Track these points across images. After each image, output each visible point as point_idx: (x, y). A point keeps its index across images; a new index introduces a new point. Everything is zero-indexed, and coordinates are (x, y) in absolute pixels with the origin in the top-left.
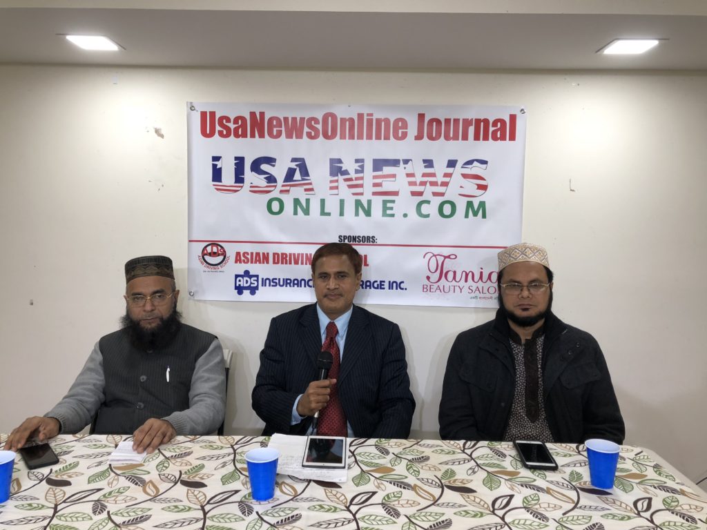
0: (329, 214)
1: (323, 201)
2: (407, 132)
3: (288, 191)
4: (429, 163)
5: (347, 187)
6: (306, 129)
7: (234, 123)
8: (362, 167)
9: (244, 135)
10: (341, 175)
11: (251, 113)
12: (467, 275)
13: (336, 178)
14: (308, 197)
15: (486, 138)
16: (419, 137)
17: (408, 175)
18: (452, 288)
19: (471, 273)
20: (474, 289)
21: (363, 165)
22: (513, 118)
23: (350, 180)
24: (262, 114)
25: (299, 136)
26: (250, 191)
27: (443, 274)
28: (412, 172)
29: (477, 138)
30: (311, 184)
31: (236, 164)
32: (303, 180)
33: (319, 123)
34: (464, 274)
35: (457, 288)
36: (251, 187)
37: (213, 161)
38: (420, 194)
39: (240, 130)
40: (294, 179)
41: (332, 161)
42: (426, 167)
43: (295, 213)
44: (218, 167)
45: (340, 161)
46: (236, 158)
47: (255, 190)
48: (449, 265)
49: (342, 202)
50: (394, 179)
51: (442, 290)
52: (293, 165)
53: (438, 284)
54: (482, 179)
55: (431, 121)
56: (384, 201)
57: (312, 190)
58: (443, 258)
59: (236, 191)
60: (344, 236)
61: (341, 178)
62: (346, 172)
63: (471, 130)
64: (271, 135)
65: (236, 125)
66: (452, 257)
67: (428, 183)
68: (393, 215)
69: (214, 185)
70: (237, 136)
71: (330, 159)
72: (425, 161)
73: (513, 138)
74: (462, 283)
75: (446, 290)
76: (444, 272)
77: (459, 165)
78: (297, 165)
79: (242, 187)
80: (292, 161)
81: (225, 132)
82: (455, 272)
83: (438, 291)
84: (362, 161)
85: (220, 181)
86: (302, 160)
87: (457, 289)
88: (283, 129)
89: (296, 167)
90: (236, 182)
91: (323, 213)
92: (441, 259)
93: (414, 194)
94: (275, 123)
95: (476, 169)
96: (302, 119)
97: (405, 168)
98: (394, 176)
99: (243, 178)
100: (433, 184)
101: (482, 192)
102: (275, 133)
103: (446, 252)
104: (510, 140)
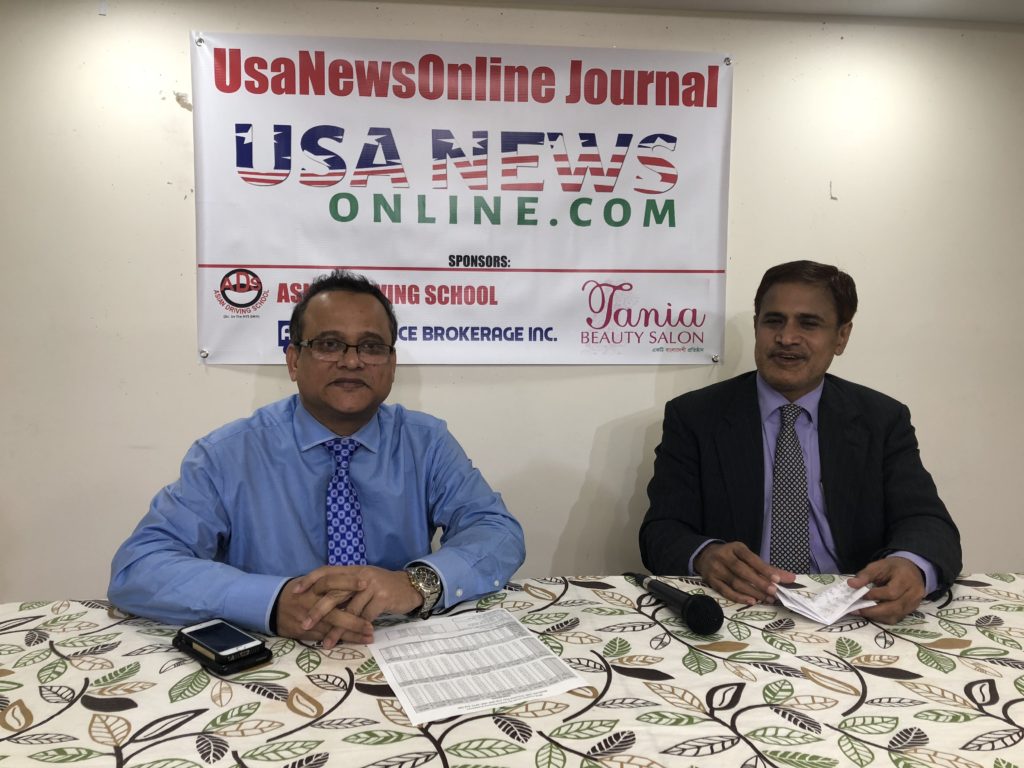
0: (432, 220)
1: (422, 200)
2: (553, 90)
3: (365, 182)
4: (589, 139)
5: (460, 176)
6: (393, 82)
7: (273, 70)
8: (484, 144)
9: (290, 90)
10: (451, 157)
11: (301, 52)
12: (647, 315)
13: (442, 162)
14: (397, 192)
15: (674, 102)
16: (573, 98)
17: (559, 158)
18: (625, 336)
19: (653, 313)
20: (658, 336)
21: (486, 142)
22: (713, 71)
23: (467, 164)
24: (320, 55)
25: (382, 92)
26: (302, 182)
27: (612, 315)
28: (563, 152)
29: (660, 101)
30: (402, 170)
31: (276, 137)
32: (389, 164)
33: (414, 73)
34: (643, 313)
35: (633, 336)
36: (302, 175)
37: (238, 131)
38: (577, 188)
39: (283, 81)
40: (375, 162)
41: (437, 135)
42: (584, 145)
43: (377, 218)
44: (246, 142)
45: (448, 134)
46: (277, 128)
47: (310, 181)
48: (621, 300)
49: (453, 200)
50: (535, 164)
51: (610, 339)
52: (372, 140)
53: (605, 329)
54: (669, 165)
55: (592, 73)
56: (520, 199)
57: (404, 180)
58: (611, 289)
59: (277, 182)
60: (458, 257)
61: (450, 161)
62: (459, 153)
63: (652, 88)
64: (335, 90)
65: (276, 74)
66: (625, 287)
67: (588, 171)
68: (534, 222)
69: (240, 172)
70: (277, 90)
71: (433, 131)
72: (582, 136)
73: (712, 103)
74: (641, 327)
75: (617, 339)
76: (613, 311)
77: (635, 142)
78: (378, 140)
79: (287, 175)
80: (370, 134)
81: (257, 85)
82: (629, 311)
83: (605, 341)
84: (484, 134)
85: (250, 165)
86: (387, 131)
87: (633, 338)
88: (355, 80)
89: (376, 143)
90: (276, 168)
91: (423, 219)
92: (608, 291)
93: (567, 187)
94: (341, 70)
95: (659, 150)
96: (386, 64)
97: (552, 147)
98: (535, 159)
99: (289, 161)
100: (597, 172)
101: (668, 185)
102: (341, 87)
103: (616, 279)
104: (709, 105)
